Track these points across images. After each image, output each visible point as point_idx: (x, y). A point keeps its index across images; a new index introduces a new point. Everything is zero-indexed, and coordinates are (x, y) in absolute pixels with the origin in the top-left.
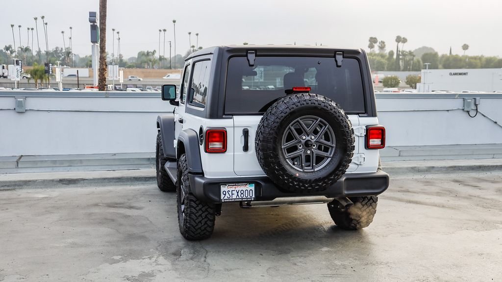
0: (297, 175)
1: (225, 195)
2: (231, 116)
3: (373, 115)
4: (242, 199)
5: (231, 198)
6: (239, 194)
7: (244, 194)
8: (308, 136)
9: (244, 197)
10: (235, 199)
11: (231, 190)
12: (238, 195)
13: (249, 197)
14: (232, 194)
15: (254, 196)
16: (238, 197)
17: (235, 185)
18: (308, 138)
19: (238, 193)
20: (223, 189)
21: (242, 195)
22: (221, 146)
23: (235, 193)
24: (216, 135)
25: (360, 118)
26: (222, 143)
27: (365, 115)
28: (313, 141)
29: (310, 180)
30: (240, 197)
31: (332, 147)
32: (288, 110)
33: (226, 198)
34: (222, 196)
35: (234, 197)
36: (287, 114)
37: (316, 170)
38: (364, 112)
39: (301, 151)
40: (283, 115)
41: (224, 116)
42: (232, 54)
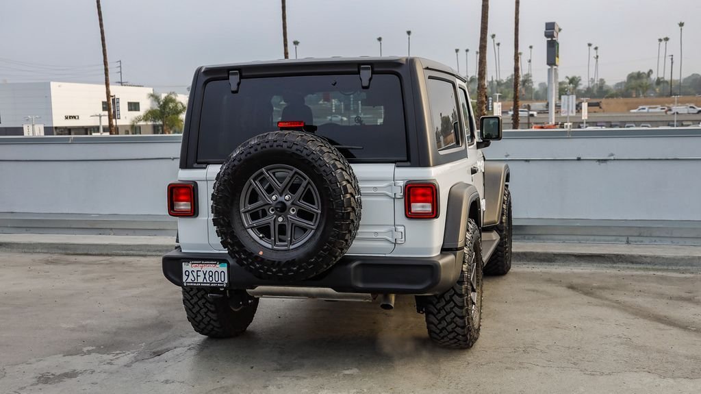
0: (261, 253)
1: (188, 276)
2: (204, 166)
3: (424, 163)
4: (211, 284)
5: (196, 281)
6: (207, 276)
7: (213, 276)
8: (281, 195)
9: (214, 281)
10: (201, 283)
11: (195, 269)
12: (205, 278)
13: (220, 281)
14: (197, 276)
15: (226, 281)
16: (205, 281)
17: (201, 263)
18: (281, 199)
19: (205, 275)
20: (186, 267)
21: (211, 279)
22: (190, 208)
23: (201, 274)
24: (183, 191)
25: (398, 170)
26: (189, 203)
27: (409, 164)
28: (288, 204)
29: (279, 262)
30: (208, 281)
31: (317, 214)
32: (243, 157)
33: (189, 280)
34: (185, 278)
35: (201, 280)
36: (241, 162)
37: (291, 247)
38: (405, 159)
39: (271, 218)
40: (236, 163)
41: (195, 165)
42: (208, 78)
